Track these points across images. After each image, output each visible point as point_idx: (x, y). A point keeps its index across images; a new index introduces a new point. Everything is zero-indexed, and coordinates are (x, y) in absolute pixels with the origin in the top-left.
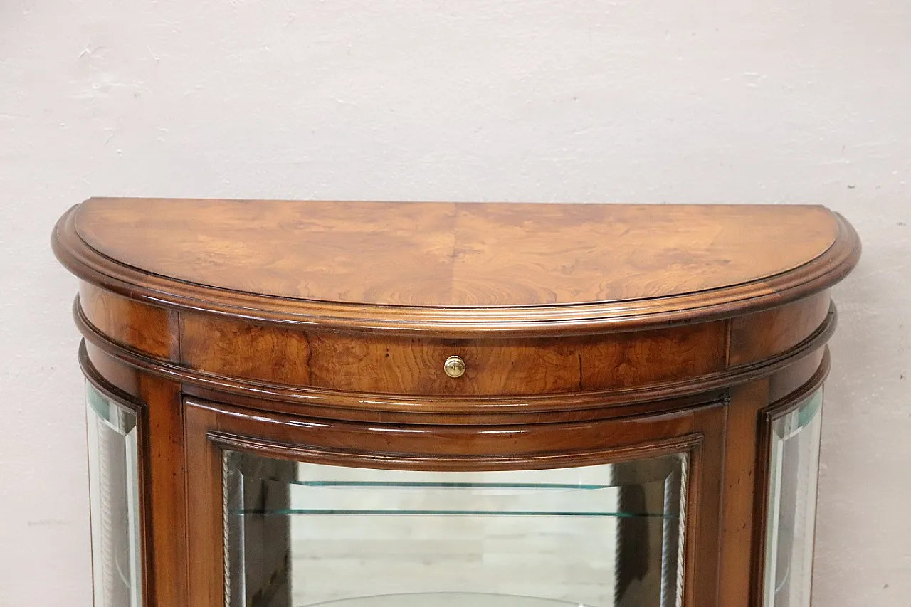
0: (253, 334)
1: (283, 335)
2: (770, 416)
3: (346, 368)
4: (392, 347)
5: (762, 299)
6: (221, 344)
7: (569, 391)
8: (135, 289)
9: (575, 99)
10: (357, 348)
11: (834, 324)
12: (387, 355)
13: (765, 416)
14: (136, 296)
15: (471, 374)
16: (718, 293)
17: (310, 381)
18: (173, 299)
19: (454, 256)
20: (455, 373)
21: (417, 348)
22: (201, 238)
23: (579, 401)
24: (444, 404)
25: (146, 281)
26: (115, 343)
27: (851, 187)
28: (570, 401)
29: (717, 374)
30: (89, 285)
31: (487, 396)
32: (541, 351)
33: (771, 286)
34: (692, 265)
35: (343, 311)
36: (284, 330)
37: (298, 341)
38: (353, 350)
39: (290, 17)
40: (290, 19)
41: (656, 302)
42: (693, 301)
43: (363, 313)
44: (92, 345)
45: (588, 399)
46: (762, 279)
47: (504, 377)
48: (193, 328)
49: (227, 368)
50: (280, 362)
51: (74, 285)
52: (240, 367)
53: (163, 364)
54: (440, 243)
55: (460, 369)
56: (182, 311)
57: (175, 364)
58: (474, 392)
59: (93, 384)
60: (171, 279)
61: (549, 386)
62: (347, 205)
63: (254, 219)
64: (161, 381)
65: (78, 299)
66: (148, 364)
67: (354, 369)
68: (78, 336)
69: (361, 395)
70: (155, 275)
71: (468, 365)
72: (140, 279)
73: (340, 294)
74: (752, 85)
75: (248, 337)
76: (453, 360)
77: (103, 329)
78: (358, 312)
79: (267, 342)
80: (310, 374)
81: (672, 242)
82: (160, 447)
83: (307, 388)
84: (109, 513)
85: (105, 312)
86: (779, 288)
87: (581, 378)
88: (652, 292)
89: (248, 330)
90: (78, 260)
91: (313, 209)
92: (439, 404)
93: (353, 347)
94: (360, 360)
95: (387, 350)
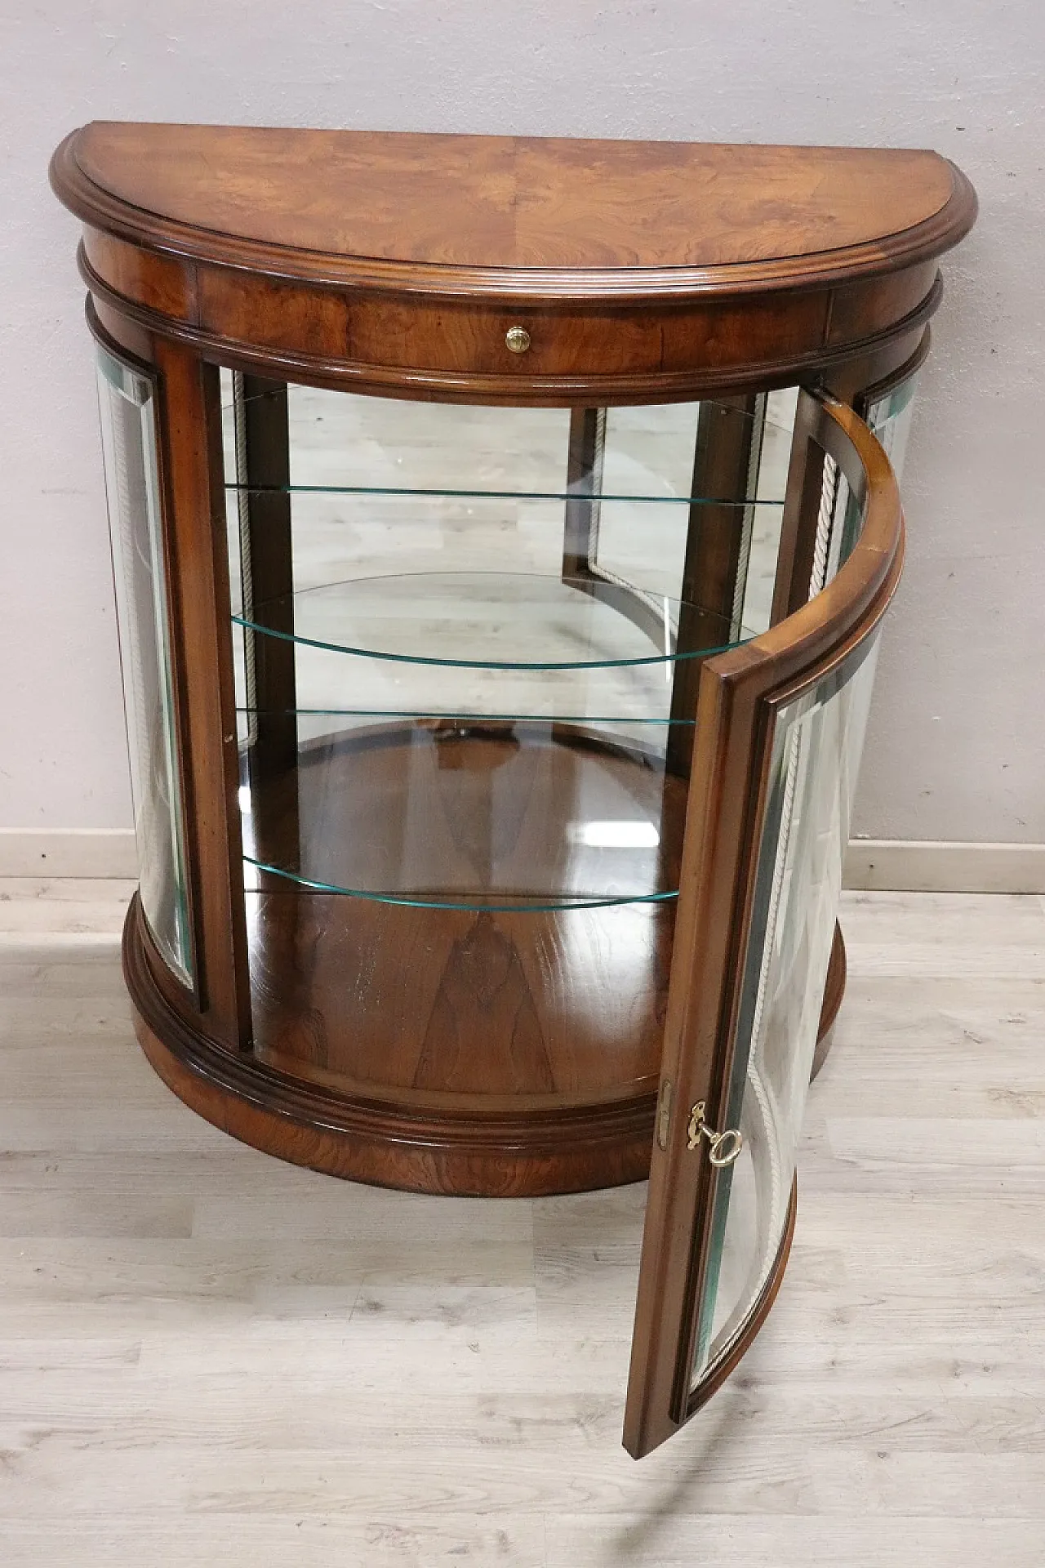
0: (282, 293)
1: (318, 297)
2: (868, 402)
3: (391, 338)
4: (446, 314)
5: (870, 266)
6: (246, 306)
7: (648, 370)
8: (147, 237)
10: (403, 313)
11: (939, 299)
12: (440, 324)
13: (863, 401)
14: (147, 245)
15: (536, 348)
16: (823, 257)
17: (349, 351)
18: (190, 250)
19: (515, 203)
20: (515, 347)
21: (475, 317)
22: (221, 174)
23: (659, 383)
24: (505, 384)
25: (161, 227)
26: (124, 298)
27: (960, 129)
28: (649, 383)
29: (815, 353)
30: (93, 229)
31: (552, 375)
32: (618, 323)
33: (883, 249)
34: (793, 222)
35: (389, 270)
36: (321, 291)
37: (335, 304)
38: (400, 317)
41: (753, 267)
42: (796, 267)
43: (412, 272)
44: (100, 301)
45: (670, 381)
46: (873, 241)
47: (575, 352)
48: (213, 284)
49: (253, 334)
50: (314, 326)
51: (76, 229)
52: (269, 333)
53: (181, 327)
54: (498, 187)
55: (524, 342)
56: (200, 264)
57: (195, 327)
58: (539, 369)
59: (103, 346)
60: (186, 225)
61: (626, 363)
62: (387, 137)
63: (281, 152)
64: (179, 345)
65: (81, 246)
66: (163, 326)
67: (400, 339)
68: (84, 289)
69: (407, 370)
70: (168, 219)
71: (534, 338)
72: (152, 224)
73: (385, 249)
75: (277, 299)
76: (515, 332)
77: (110, 281)
78: (406, 271)
79: (298, 305)
80: (350, 344)
81: (768, 192)
82: (179, 421)
83: (347, 360)
84: (126, 487)
85: (113, 261)
86: (893, 251)
87: (662, 356)
88: (748, 256)
89: (277, 289)
90: (84, 202)
91: (347, 141)
92: (497, 383)
93: (399, 314)
94: (408, 329)
95: (440, 318)
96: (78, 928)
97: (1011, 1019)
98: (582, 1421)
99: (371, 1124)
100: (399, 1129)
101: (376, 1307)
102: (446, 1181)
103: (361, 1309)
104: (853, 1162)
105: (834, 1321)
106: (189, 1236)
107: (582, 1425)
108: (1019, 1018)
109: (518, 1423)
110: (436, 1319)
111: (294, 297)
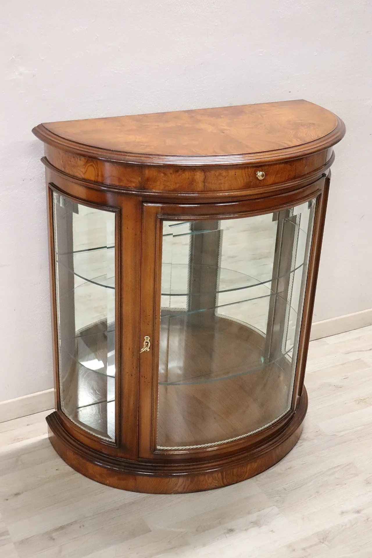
1: (193, 172)
3: (220, 182)
4: (238, 171)
6: (164, 179)
9: (202, 64)
10: (224, 173)
12: (235, 174)
15: (267, 178)
17: (204, 188)
20: (261, 178)
21: (247, 170)
29: (324, 166)
32: (286, 165)
36: (194, 169)
37: (200, 173)
39: (97, 36)
40: (96, 37)
48: (150, 173)
49: (166, 188)
50: (191, 183)
52: (173, 187)
58: (264, 184)
67: (222, 181)
69: (224, 192)
72: (125, 155)
74: (261, 55)
75: (178, 174)
79: (187, 175)
80: (205, 186)
83: (203, 192)
87: (295, 174)
89: (177, 171)
93: (223, 173)
94: (225, 178)
95: (236, 172)
96: (18, 440)
97: (344, 378)
98: (322, 541)
99: (198, 468)
100: (207, 467)
101: (231, 530)
102: (225, 480)
103: (228, 533)
104: (335, 435)
105: (367, 484)
106: (150, 531)
107: (323, 543)
108: (345, 377)
109: (304, 549)
110: (253, 527)
111: (184, 173)
